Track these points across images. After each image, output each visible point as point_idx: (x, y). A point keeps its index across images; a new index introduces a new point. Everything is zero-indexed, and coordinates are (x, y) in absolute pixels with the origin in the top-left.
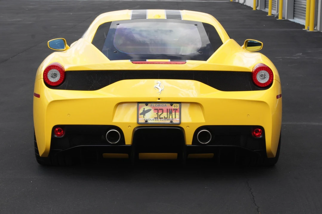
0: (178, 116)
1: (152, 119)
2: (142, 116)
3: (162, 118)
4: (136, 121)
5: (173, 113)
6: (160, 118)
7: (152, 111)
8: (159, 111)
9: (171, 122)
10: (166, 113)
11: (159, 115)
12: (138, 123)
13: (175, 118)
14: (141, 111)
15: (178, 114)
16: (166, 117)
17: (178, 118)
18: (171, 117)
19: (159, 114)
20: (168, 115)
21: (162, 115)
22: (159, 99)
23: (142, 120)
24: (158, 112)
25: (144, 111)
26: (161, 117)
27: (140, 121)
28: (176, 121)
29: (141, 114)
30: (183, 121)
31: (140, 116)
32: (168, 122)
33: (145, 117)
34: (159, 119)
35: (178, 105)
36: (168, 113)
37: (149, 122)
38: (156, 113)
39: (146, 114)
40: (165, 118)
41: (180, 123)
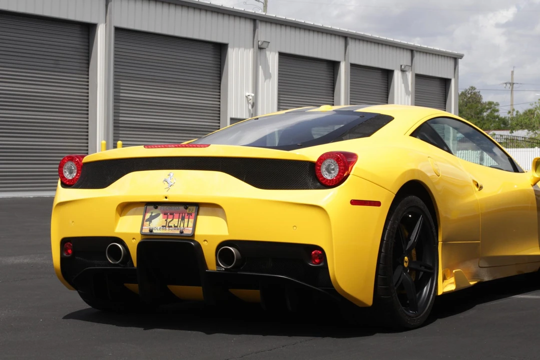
0: (191, 225)
1: (159, 228)
2: (148, 223)
3: (171, 227)
4: (138, 231)
5: (186, 220)
6: (169, 227)
7: (161, 215)
8: (169, 216)
9: (182, 232)
10: (177, 220)
11: (168, 222)
12: (143, 235)
13: (187, 227)
14: (148, 216)
15: (192, 220)
16: (176, 225)
17: (190, 228)
18: (182, 225)
19: (169, 220)
20: (179, 223)
21: (172, 222)
22: (166, 198)
23: (146, 230)
24: (167, 218)
25: (151, 216)
26: (170, 225)
27: (143, 231)
28: (188, 231)
29: (147, 221)
30: (197, 233)
31: (145, 223)
32: (178, 232)
33: (150, 225)
34: (167, 228)
35: (194, 208)
36: (180, 220)
37: (155, 231)
38: (164, 220)
39: (153, 221)
40: (175, 227)
41: (193, 235)
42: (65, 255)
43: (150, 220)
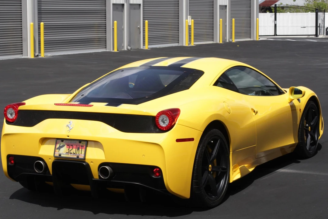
0: (83, 153)
1: (64, 153)
2: (58, 150)
3: (72, 153)
4: (53, 155)
5: (80, 150)
7: (66, 146)
8: (70, 147)
9: (78, 157)
10: (75, 149)
11: (70, 150)
12: (55, 157)
13: (81, 154)
14: (58, 146)
15: (83, 150)
16: (74, 152)
17: (83, 154)
18: (78, 153)
19: (70, 149)
20: (76, 151)
21: (72, 150)
22: (68, 136)
23: (57, 155)
24: (69, 148)
25: (60, 146)
26: (71, 152)
27: (55, 155)
28: (81, 157)
29: (57, 149)
30: (87, 157)
31: (56, 150)
32: (75, 157)
33: (60, 151)
34: (69, 154)
35: (85, 143)
36: (77, 149)
37: (62, 156)
38: (68, 149)
39: (61, 149)
40: (74, 153)
41: (85, 159)
42: (10, 164)
43: (59, 148)
